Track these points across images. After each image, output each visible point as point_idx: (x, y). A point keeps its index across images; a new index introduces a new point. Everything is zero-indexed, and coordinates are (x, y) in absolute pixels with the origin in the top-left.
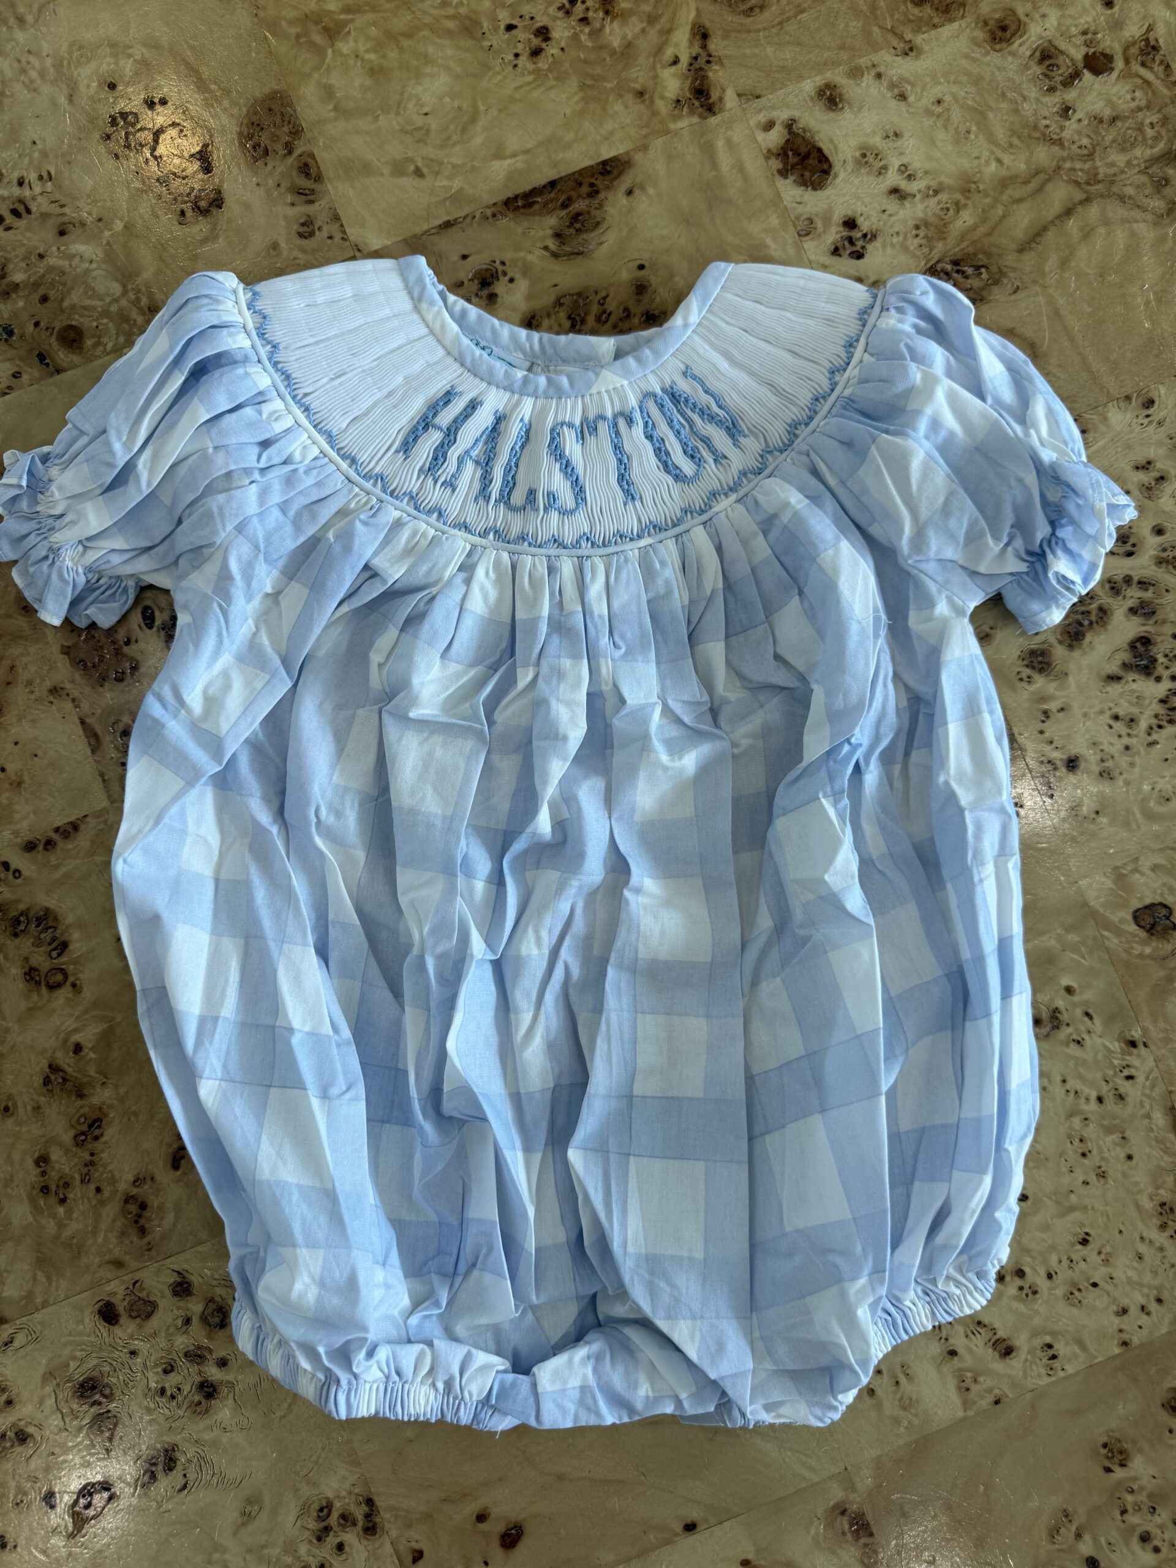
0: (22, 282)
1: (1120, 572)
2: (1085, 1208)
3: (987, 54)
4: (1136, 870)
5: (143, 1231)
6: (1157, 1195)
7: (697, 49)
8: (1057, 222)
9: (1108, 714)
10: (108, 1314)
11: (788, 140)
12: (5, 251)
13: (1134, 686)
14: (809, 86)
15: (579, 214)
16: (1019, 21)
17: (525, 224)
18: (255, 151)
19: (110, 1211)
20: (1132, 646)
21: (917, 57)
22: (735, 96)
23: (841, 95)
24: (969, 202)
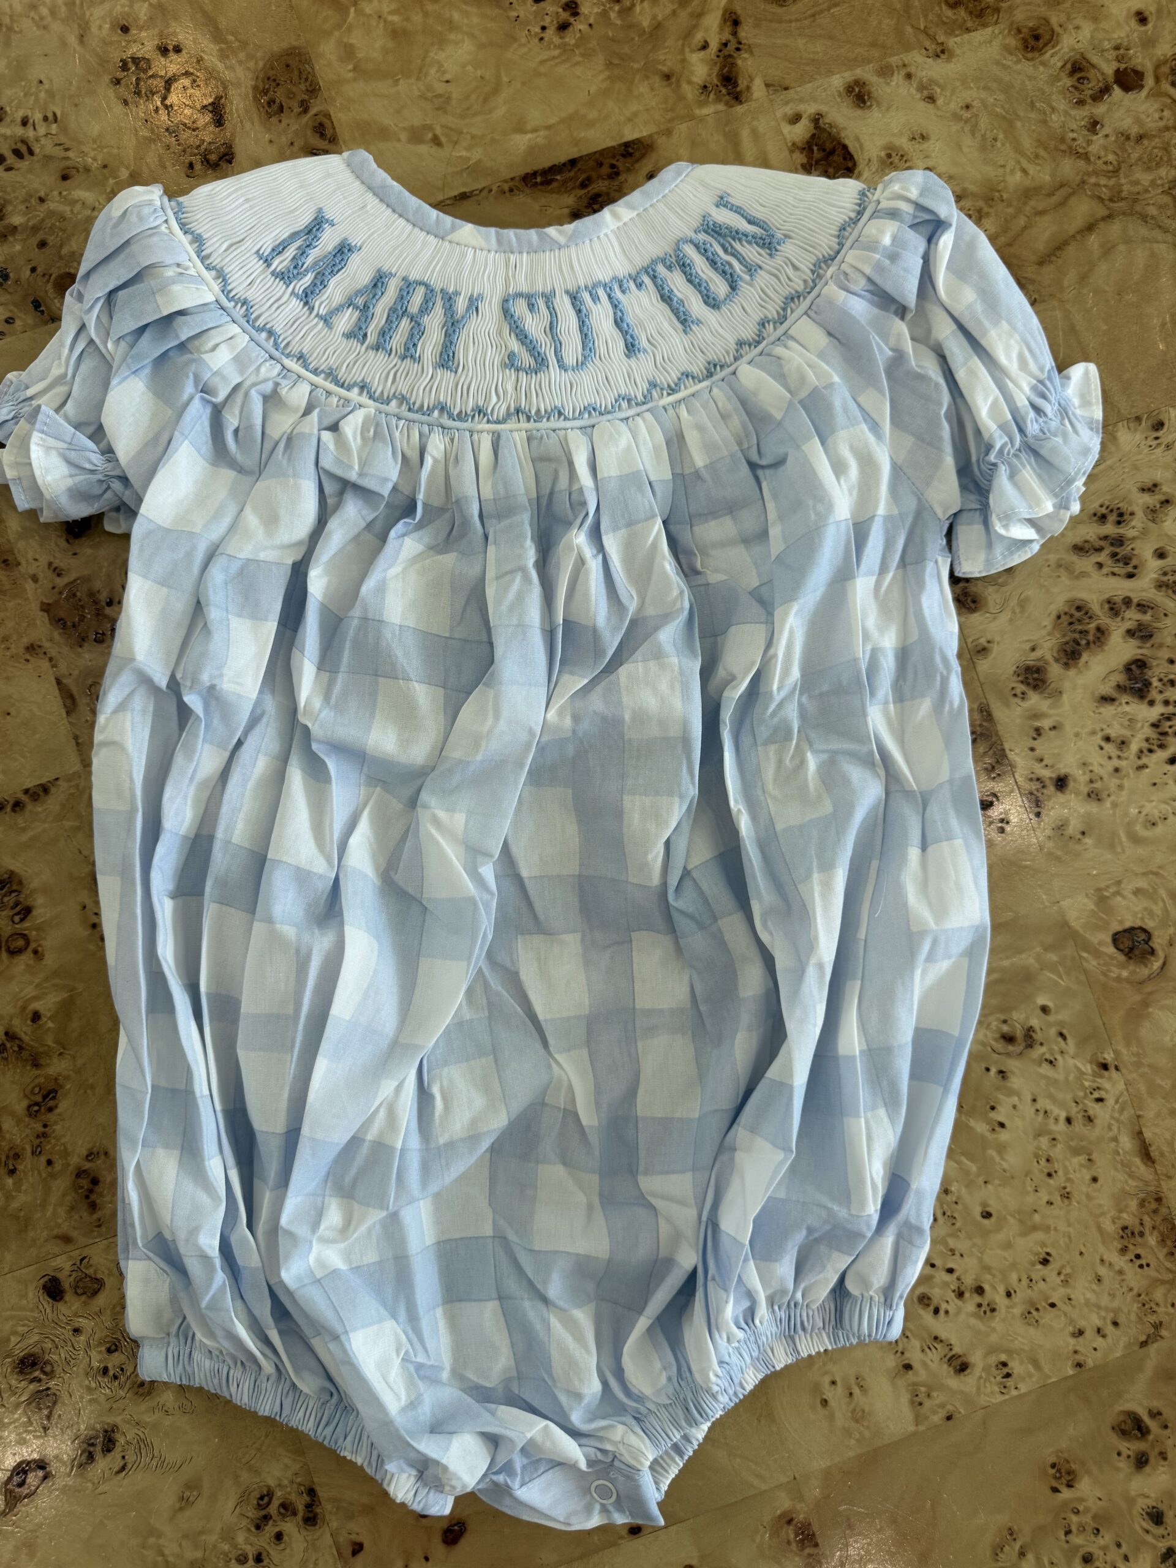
0: (21, 225)
1: (1120, 593)
2: (1047, 1229)
3: (1018, 62)
4: (1118, 893)
5: (93, 1207)
6: (1119, 1218)
7: (727, 36)
8: (1078, 237)
9: (1100, 735)
10: (53, 1290)
11: (814, 135)
12: (5, 192)
13: (1127, 708)
14: (838, 81)
15: (598, 195)
16: (1053, 31)
17: (543, 201)
18: (270, 106)
19: (61, 1184)
20: (1128, 669)
21: (949, 60)
22: (763, 86)
23: (869, 93)
24: (991, 210)
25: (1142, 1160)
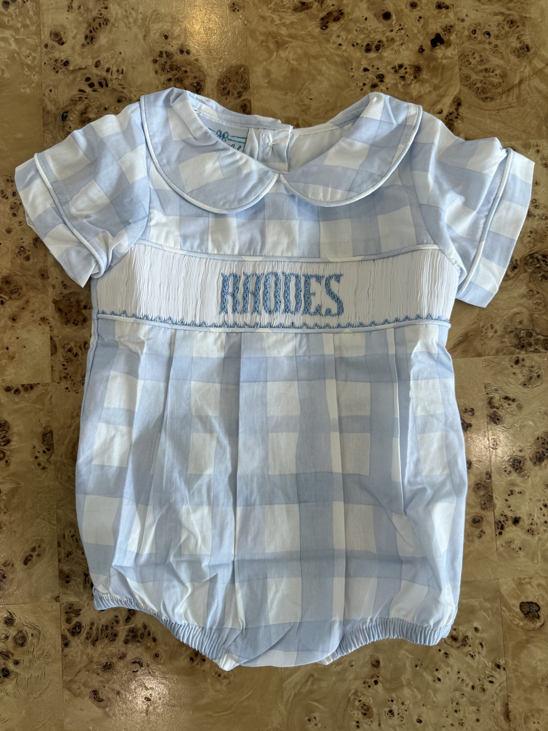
4: (529, 583)
7: (453, 110)
12: (90, 101)
18: (223, 91)
25: (504, 718)
